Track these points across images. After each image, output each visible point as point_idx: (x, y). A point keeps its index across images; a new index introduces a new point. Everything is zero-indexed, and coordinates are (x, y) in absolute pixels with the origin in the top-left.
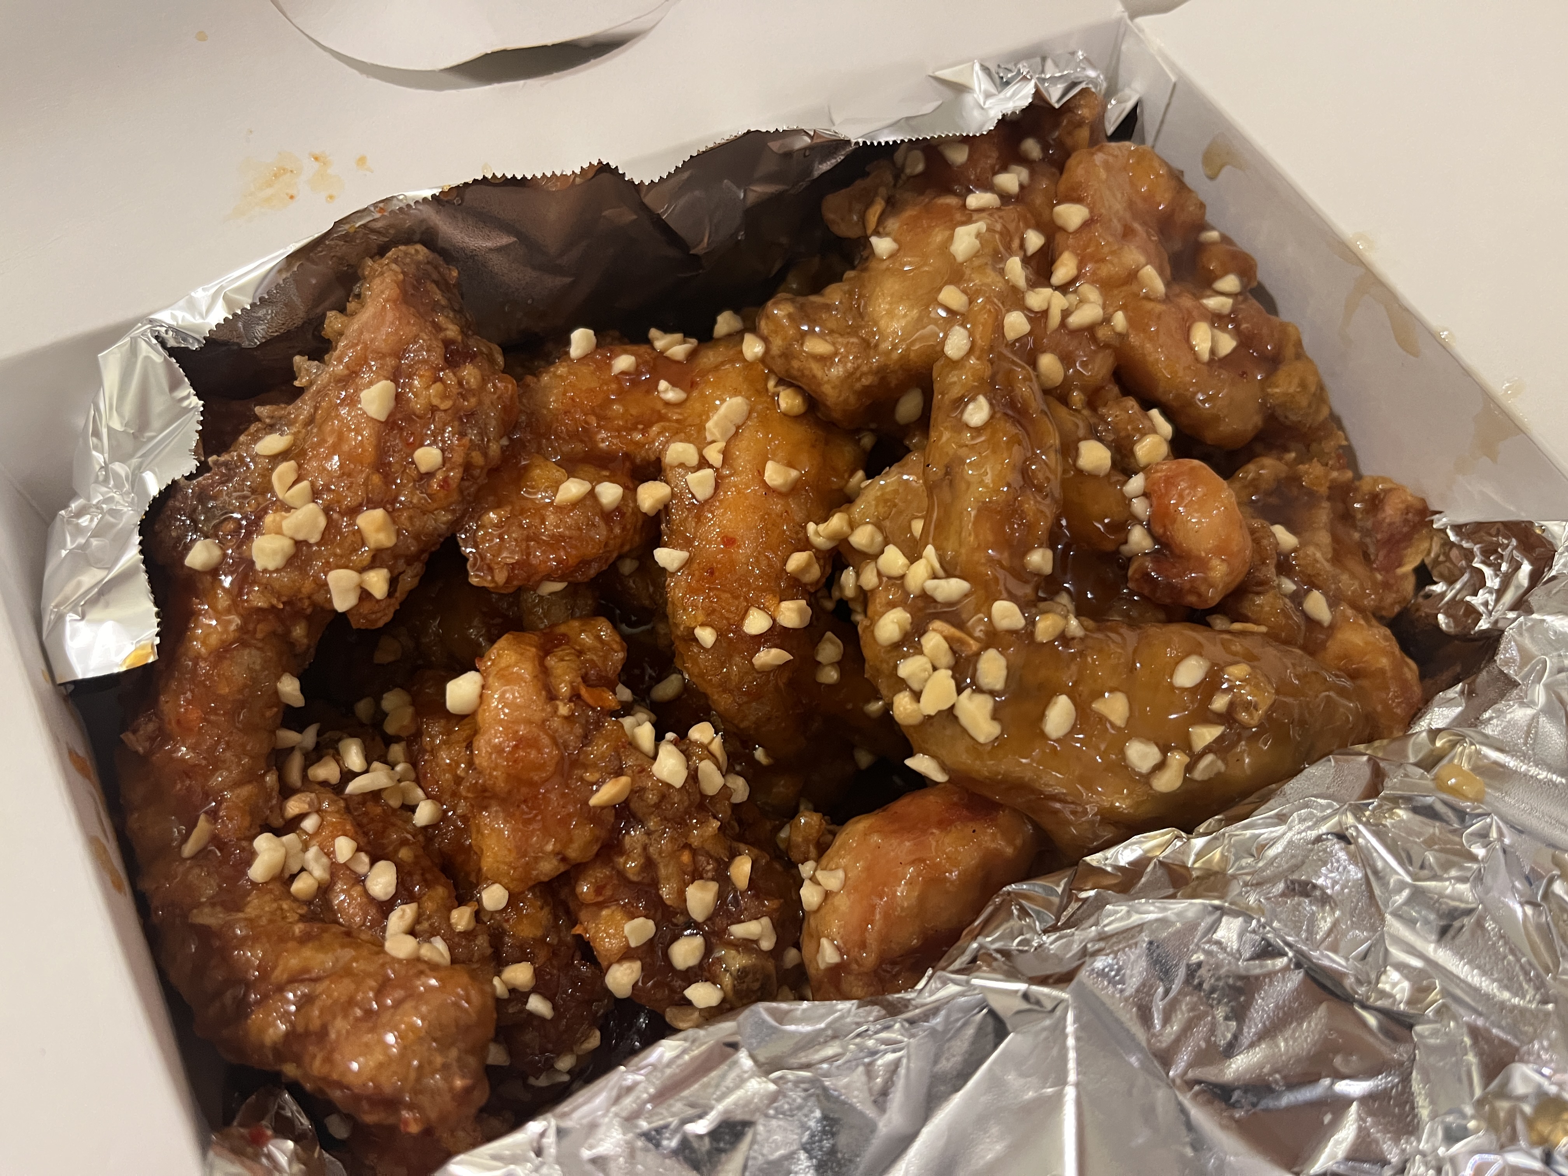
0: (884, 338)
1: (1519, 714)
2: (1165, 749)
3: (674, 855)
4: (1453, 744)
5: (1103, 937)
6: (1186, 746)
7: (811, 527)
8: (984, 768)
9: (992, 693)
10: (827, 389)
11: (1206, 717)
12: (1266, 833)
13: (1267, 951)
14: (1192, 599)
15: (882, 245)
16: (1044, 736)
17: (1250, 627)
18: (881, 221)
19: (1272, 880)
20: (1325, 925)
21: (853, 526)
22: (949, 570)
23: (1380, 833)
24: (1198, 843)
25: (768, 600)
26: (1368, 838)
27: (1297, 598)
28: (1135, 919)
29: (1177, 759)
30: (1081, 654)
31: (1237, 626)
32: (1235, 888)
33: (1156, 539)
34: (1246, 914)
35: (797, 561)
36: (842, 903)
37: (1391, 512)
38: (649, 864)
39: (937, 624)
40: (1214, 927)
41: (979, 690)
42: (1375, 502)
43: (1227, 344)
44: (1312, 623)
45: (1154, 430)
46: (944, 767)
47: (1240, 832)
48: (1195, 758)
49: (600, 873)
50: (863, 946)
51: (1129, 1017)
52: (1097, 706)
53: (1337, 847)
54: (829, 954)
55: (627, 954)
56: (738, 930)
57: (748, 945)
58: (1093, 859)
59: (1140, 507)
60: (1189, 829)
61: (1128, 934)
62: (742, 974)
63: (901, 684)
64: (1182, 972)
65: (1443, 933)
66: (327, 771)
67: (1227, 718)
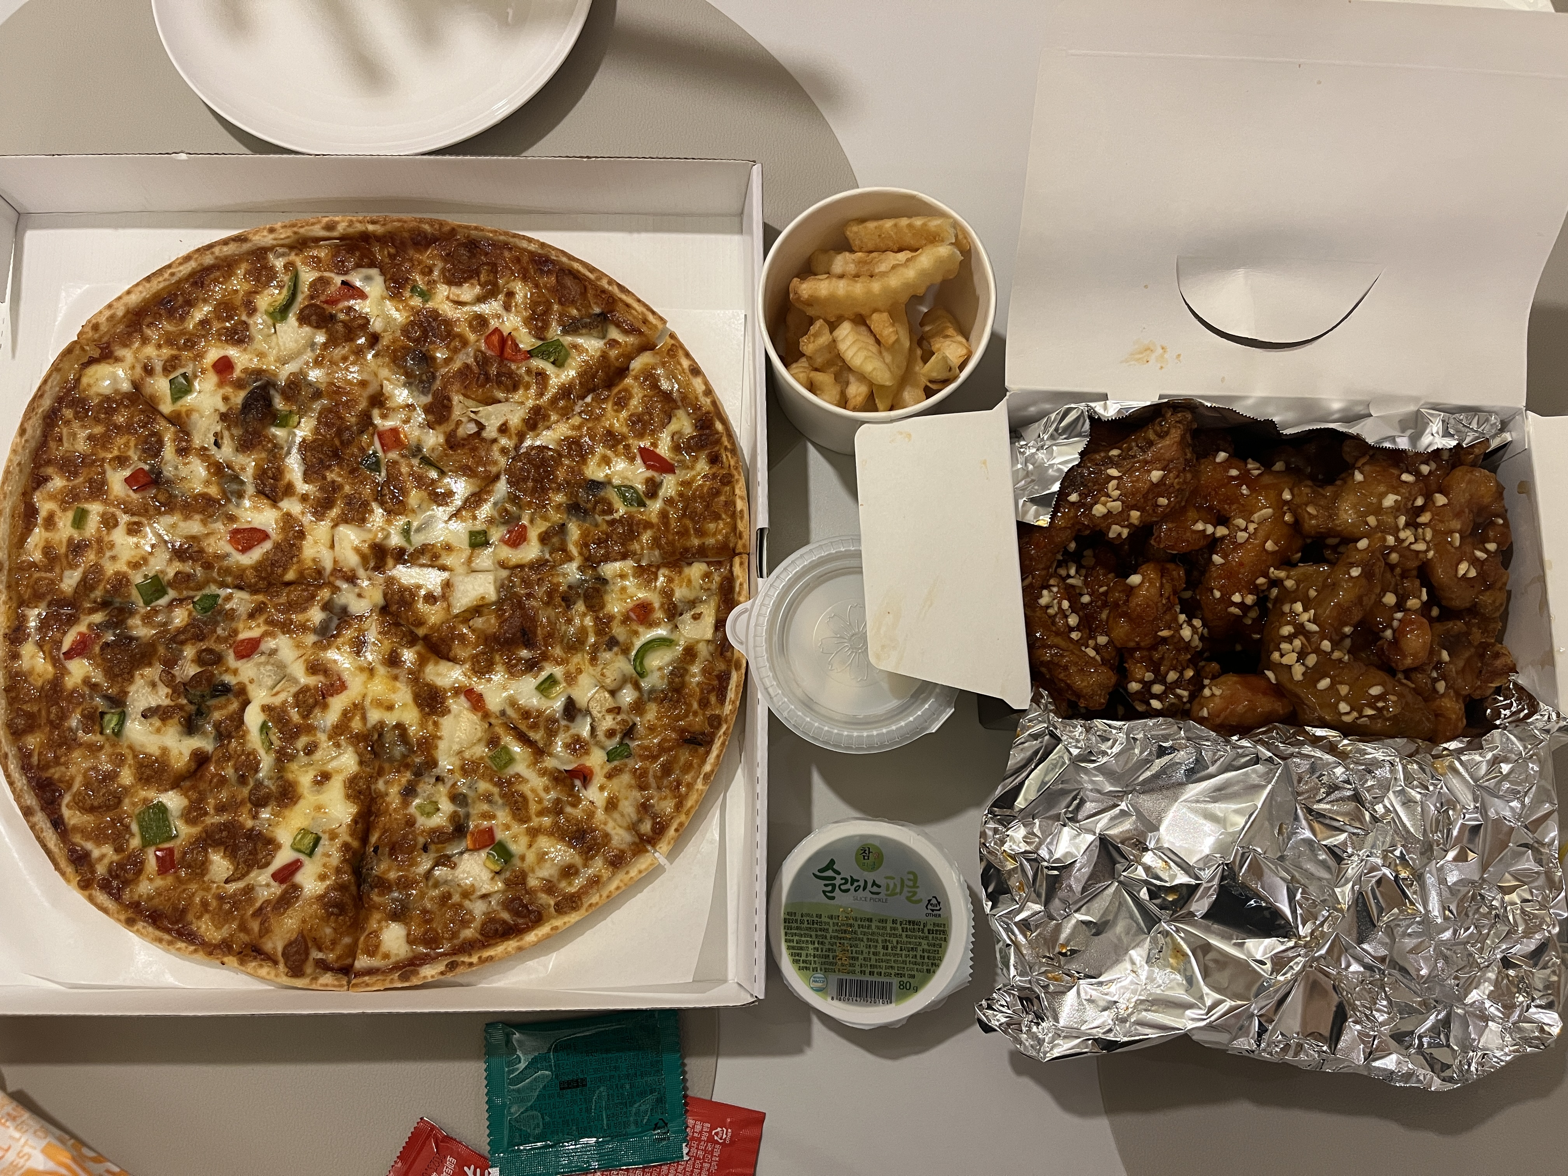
0: (1338, 519)
1: (1478, 758)
2: (1352, 709)
3: (1173, 659)
4: (1448, 755)
5: (1299, 753)
6: (1360, 712)
7: (1272, 569)
8: (1289, 686)
9: (1307, 667)
10: (1306, 525)
11: (1372, 706)
12: (1370, 750)
13: (1348, 782)
14: (1393, 665)
15: (1359, 477)
16: (1316, 687)
17: (1409, 683)
18: (1363, 464)
19: (1362, 764)
20: (1369, 783)
21: (1288, 577)
22: (1315, 621)
23: (1405, 768)
24: (1346, 742)
25: (1244, 591)
26: (1400, 768)
27: (1435, 680)
28: (1312, 753)
29: (1355, 714)
30: (1343, 668)
31: (1405, 681)
32: (1348, 761)
33: (1394, 637)
34: (1347, 769)
35: (1261, 580)
36: (1217, 700)
37: (1499, 663)
38: (1162, 658)
39: (1301, 637)
40: (1335, 767)
41: (1303, 664)
42: (1497, 655)
43: (1473, 573)
44: (1435, 691)
45: (1419, 597)
46: (1276, 679)
47: (1361, 745)
48: (1361, 716)
49: (1145, 653)
50: (1218, 716)
51: (1295, 779)
52: (1338, 686)
53: (1387, 765)
54: (1205, 713)
55: (1141, 681)
56: (1178, 691)
57: (1179, 697)
58: (1308, 728)
59: (1395, 624)
60: (1345, 736)
61: (1309, 757)
62: (1172, 704)
63: (1279, 650)
64: (1318, 774)
65: (1404, 804)
66: (1063, 572)
67: (1380, 710)
